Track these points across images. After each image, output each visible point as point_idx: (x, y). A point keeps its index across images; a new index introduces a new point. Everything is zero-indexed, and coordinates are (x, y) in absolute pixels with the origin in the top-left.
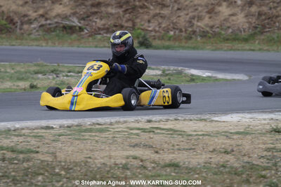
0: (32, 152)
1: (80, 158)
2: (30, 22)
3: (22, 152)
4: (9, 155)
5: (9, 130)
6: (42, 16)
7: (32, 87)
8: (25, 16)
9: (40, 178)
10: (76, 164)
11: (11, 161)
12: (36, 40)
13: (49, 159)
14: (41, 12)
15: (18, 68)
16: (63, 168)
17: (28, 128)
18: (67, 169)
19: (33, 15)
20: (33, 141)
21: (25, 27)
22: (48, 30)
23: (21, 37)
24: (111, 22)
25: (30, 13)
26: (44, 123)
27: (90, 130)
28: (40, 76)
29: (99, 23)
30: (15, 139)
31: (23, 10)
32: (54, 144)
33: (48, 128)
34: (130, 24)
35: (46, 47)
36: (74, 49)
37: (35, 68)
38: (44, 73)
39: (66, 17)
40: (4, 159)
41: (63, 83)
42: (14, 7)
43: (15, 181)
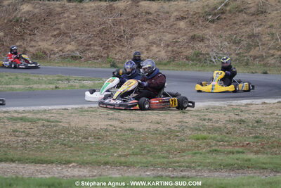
0: (58, 122)
1: (82, 125)
2: (54, 54)
3: (53, 122)
4: (46, 123)
5: (45, 110)
6: (61, 50)
7: (56, 87)
8: (52, 50)
9: (62, 135)
10: (81, 129)
11: (47, 126)
12: (58, 63)
13: (67, 125)
14: (60, 49)
15: (49, 78)
16: (74, 131)
17: (55, 109)
18: (76, 131)
19: (56, 50)
20: (58, 116)
21: (52, 56)
22: (64, 58)
23: (50, 62)
24: (96, 54)
25: (55, 49)
26: (63, 107)
27: (87, 111)
28: (60, 82)
29: (90, 55)
30: (49, 115)
31: (51, 47)
32: (69, 118)
33: (65, 109)
34: (106, 55)
35: (63, 66)
36: (78, 68)
37: (57, 78)
38: (62, 80)
39: (73, 52)
40: (43, 126)
41: (72, 86)
42: (46, 46)
43: (50, 137)
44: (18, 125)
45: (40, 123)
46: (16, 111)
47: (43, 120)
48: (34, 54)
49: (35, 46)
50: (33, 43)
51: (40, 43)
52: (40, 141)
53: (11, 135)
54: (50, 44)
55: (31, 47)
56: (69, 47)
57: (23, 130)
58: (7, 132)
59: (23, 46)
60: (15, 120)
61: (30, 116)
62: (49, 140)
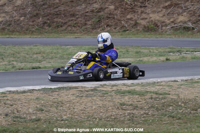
0: (167, 94)
1: (192, 97)
2: (166, 25)
3: (161, 94)
4: (154, 96)
5: (155, 83)
6: (172, 22)
7: (167, 60)
8: (163, 22)
9: (171, 108)
10: (190, 100)
11: (155, 99)
12: (170, 35)
13: (175, 97)
14: (172, 20)
15: (160, 50)
16: (183, 102)
17: (164, 82)
18: (185, 103)
19: (168, 22)
20: (167, 89)
21: (164, 28)
22: (175, 29)
23: (161, 34)
25: (166, 21)
26: (173, 79)
27: (197, 82)
28: (171, 54)
30: (158, 87)
31: (162, 19)
32: (178, 90)
33: (175, 81)
35: (175, 38)
36: (190, 39)
38: (173, 52)
39: (185, 23)
40: (152, 98)
41: (183, 57)
42: (158, 18)
43: (157, 109)
44: (126, 99)
45: (148, 96)
46: (124, 85)
47: (151, 92)
48: (145, 27)
49: (146, 19)
50: (144, 16)
51: (151, 15)
52: (148, 114)
53: (118, 108)
54: (161, 15)
55: (142, 19)
56: (181, 18)
57: (130, 103)
58: (115, 106)
59: (134, 18)
60: (123, 93)
61: (138, 89)
62: (156, 113)
